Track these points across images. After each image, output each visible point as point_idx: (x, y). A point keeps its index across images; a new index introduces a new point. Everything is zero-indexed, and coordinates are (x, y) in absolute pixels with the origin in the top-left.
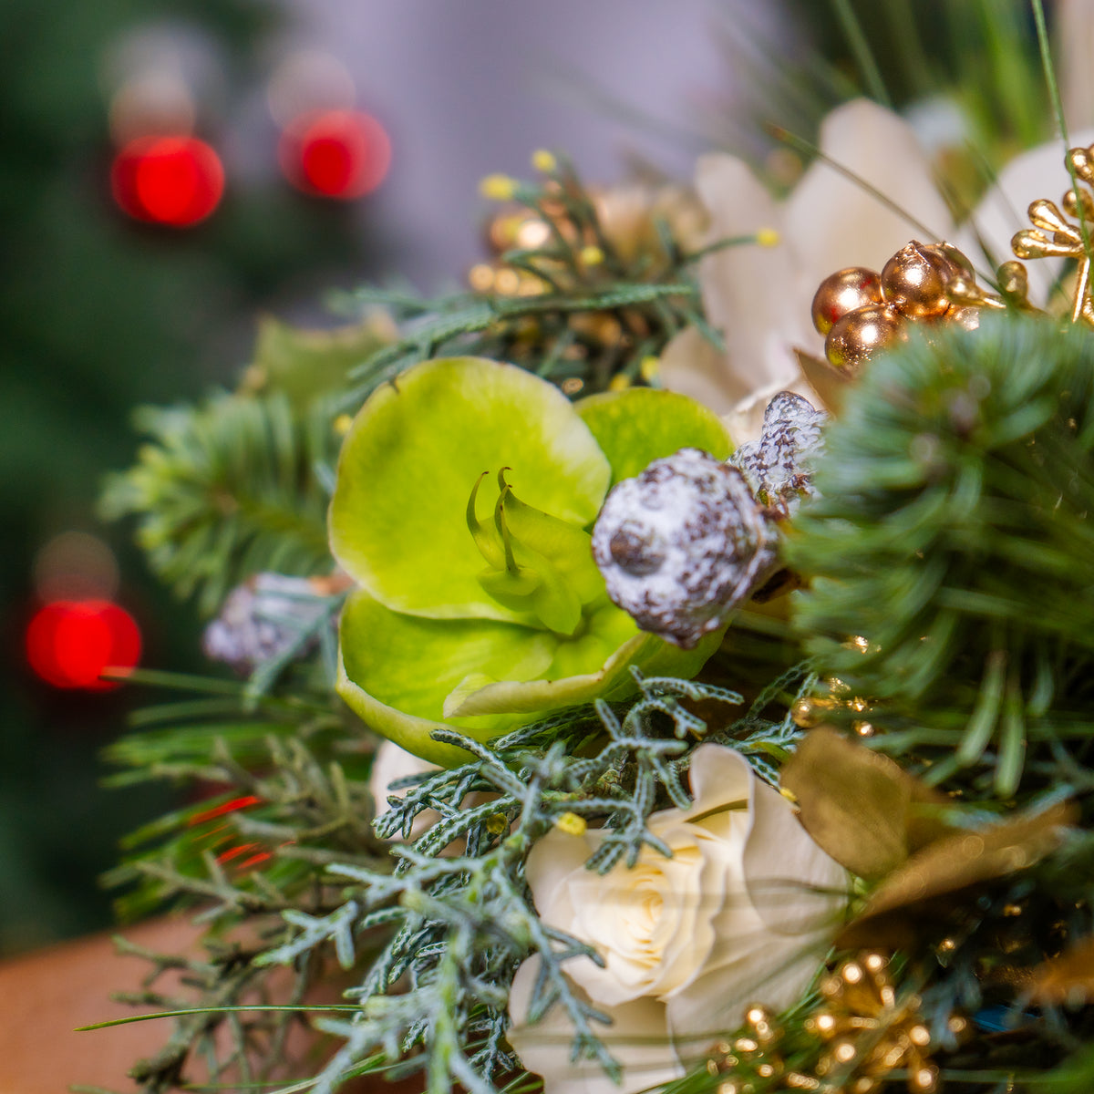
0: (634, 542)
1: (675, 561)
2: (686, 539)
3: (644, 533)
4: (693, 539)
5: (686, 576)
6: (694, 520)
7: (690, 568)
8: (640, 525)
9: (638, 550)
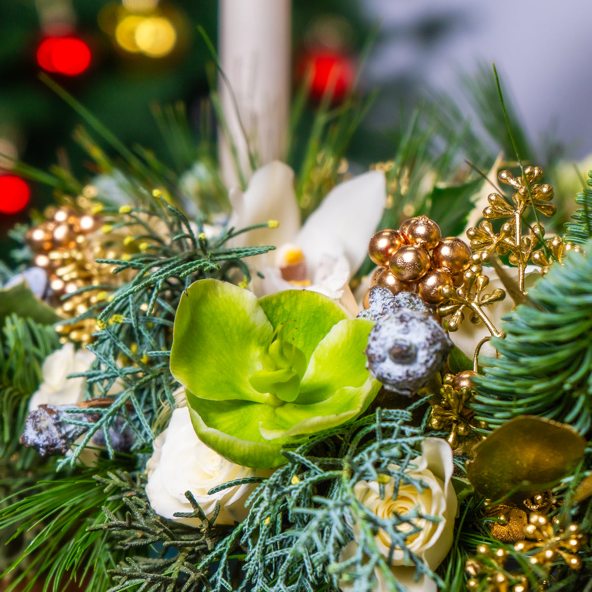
0: (405, 348)
1: (422, 355)
2: (427, 345)
3: (408, 344)
4: (430, 345)
5: (427, 361)
6: (429, 336)
7: (429, 358)
8: (405, 341)
9: (407, 351)
